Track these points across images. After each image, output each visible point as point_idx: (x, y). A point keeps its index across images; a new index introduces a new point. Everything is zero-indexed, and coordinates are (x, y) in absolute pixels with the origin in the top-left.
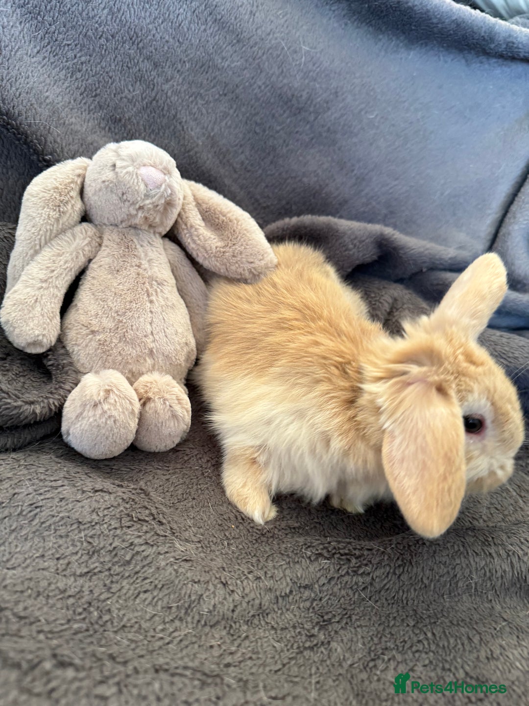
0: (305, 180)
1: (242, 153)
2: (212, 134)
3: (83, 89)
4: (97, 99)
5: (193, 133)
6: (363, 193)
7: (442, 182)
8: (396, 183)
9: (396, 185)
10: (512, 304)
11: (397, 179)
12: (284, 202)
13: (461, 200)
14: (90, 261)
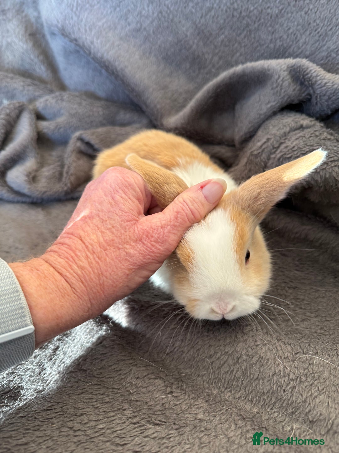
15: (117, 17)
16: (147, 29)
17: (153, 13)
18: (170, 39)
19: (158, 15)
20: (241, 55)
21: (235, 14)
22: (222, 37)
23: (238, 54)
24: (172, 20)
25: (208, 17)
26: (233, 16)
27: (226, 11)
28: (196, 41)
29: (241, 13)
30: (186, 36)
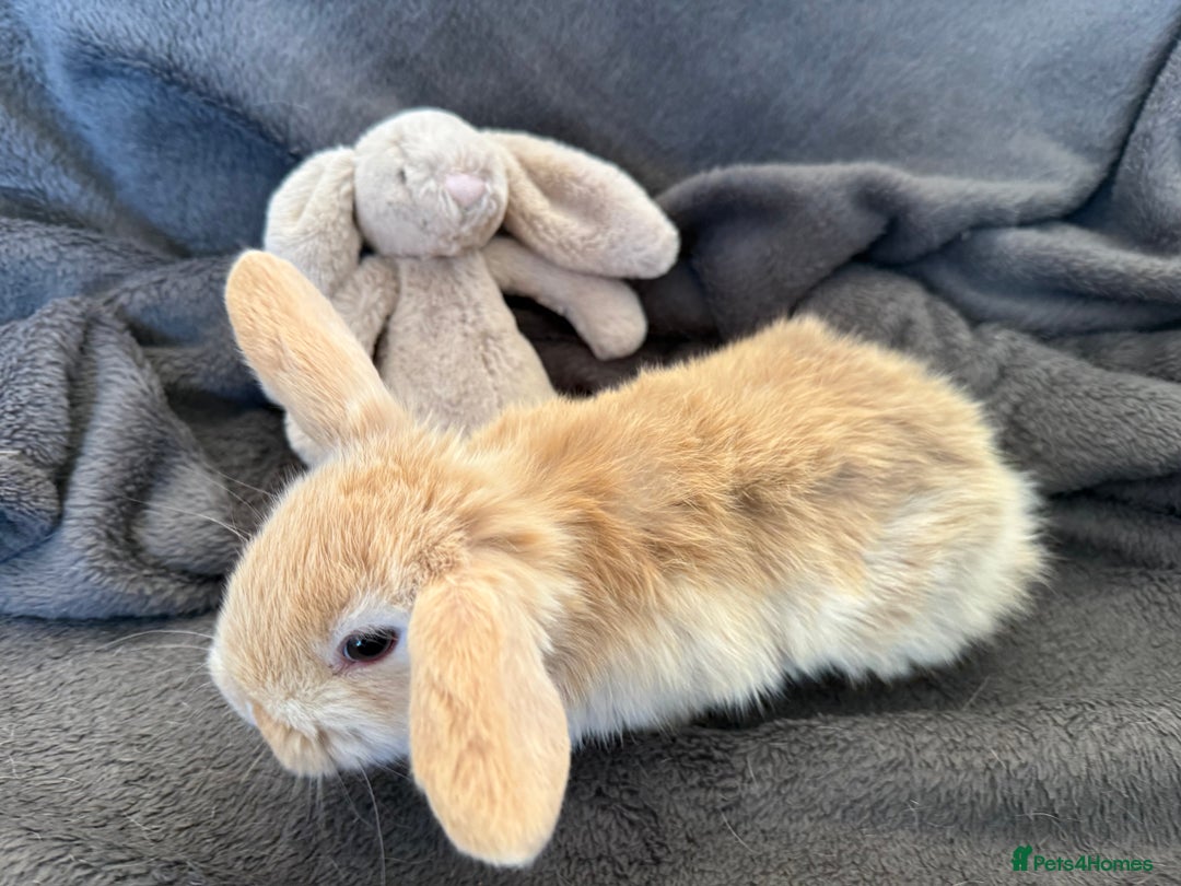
0: (736, 92)
1: (617, 65)
2: (558, 48)
3: (338, 28)
4: (364, 37)
5: (523, 55)
6: (851, 94)
7: (1017, 40)
8: (913, 64)
9: (914, 69)
10: (1142, 281)
11: (916, 56)
12: (700, 137)
13: (1057, 74)
14: (388, 318)
15: (332, 27)
16: (424, 56)
17: (434, 17)
18: (491, 81)
19: (448, 22)
20: (666, 116)
21: (640, 19)
22: (617, 73)
23: (660, 114)
24: (490, 35)
25: (577, 25)
26: (636, 26)
27: (618, 14)
28: (558, 86)
29: (653, 18)
30: (533, 73)
